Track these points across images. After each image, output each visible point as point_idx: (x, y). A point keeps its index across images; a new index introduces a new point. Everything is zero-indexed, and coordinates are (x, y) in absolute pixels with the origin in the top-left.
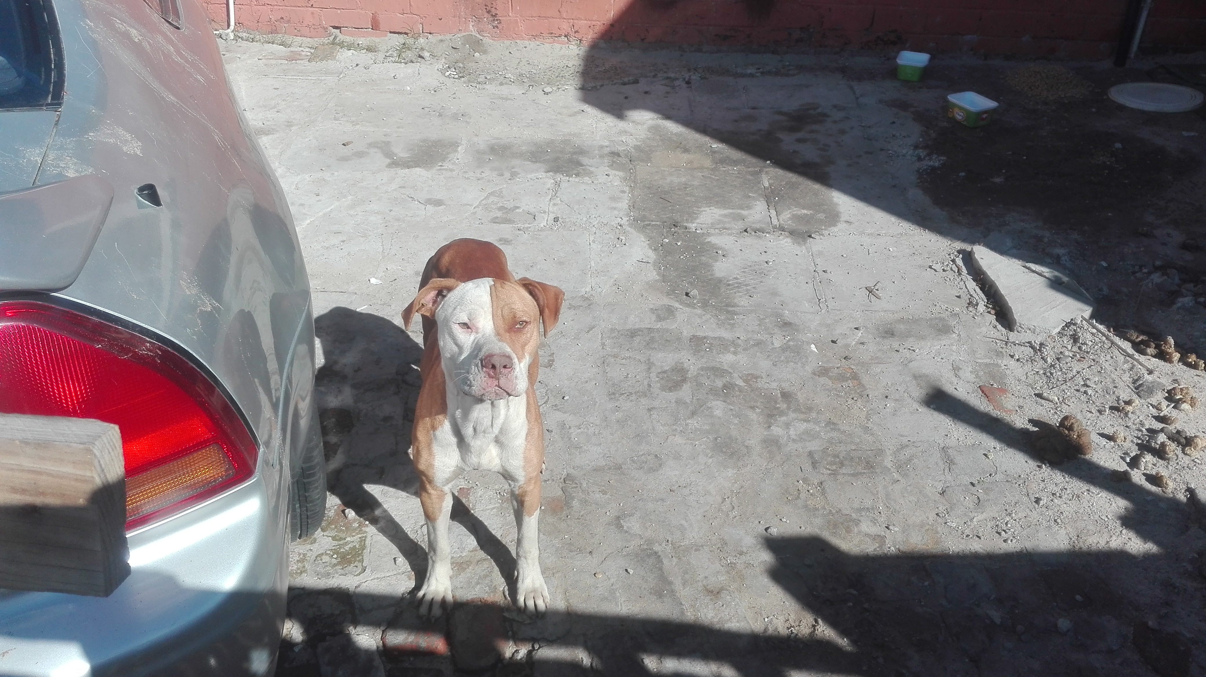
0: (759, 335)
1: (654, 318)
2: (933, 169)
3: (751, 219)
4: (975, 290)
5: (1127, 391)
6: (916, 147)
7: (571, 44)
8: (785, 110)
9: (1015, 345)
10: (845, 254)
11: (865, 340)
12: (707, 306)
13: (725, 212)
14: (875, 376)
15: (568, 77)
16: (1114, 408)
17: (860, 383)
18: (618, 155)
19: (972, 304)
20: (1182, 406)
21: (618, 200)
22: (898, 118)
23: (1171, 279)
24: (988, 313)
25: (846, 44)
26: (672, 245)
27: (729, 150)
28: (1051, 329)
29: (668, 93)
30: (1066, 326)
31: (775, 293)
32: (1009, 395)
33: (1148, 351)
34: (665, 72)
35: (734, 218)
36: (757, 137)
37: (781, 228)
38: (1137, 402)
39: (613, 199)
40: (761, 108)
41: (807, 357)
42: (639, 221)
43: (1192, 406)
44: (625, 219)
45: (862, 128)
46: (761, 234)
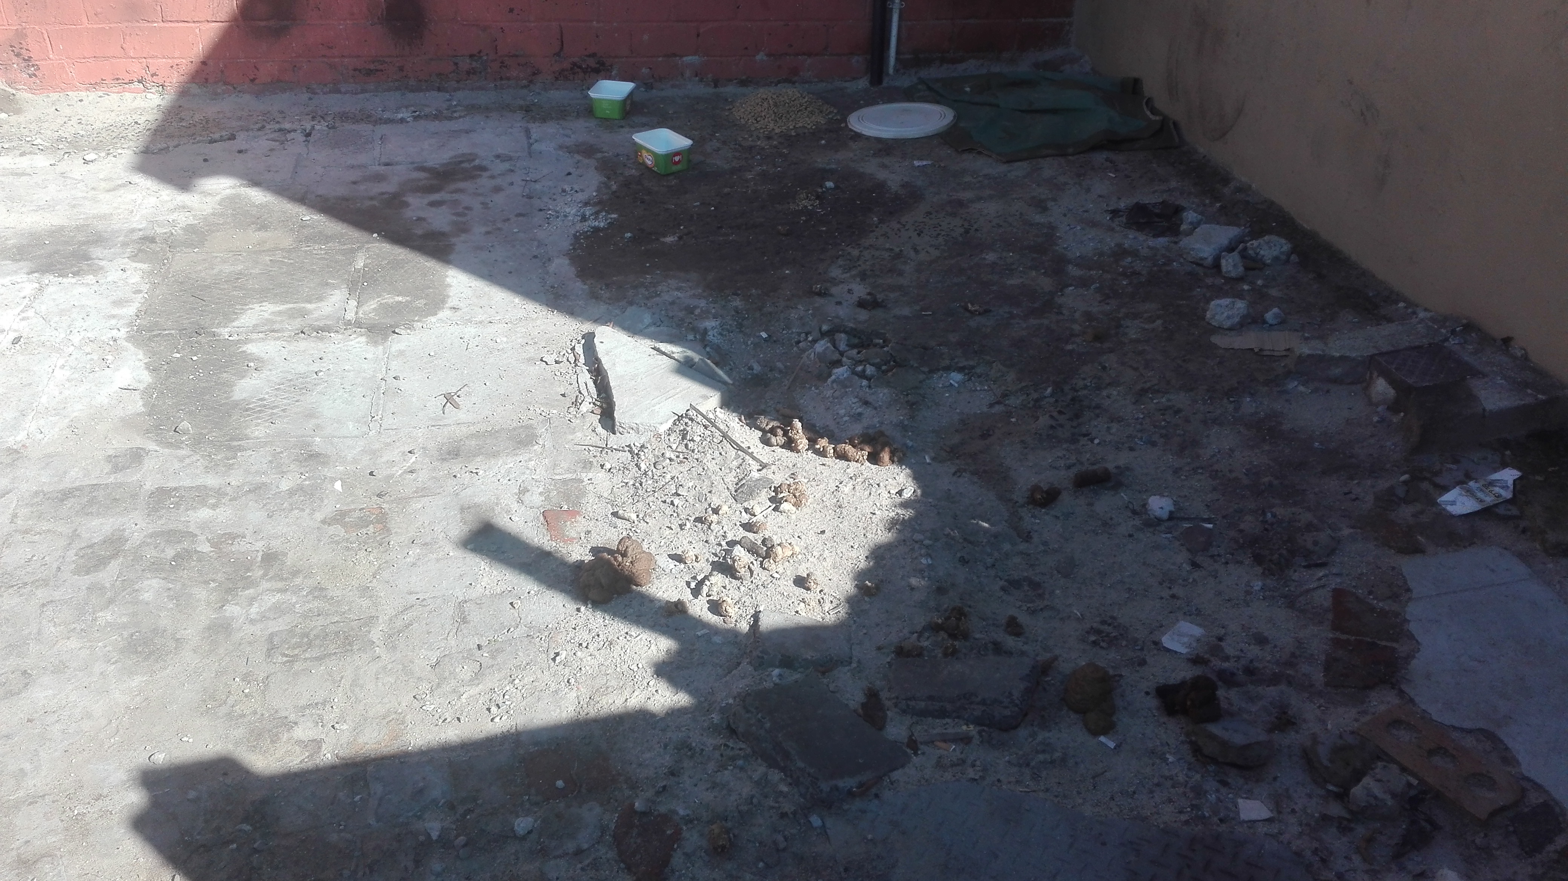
0: (263, 476)
1: (108, 468)
2: (596, 230)
3: (316, 315)
4: (586, 385)
5: (723, 495)
6: (586, 204)
7: (148, 92)
8: (430, 164)
9: (612, 451)
10: (435, 351)
11: (417, 467)
12: (199, 443)
13: (282, 307)
14: (410, 514)
15: (131, 137)
16: (699, 520)
17: (385, 526)
18: (152, 240)
19: (576, 403)
20: (782, 506)
21: (125, 304)
22: (578, 167)
23: (834, 347)
24: (592, 412)
25: (534, 74)
26: (185, 361)
27: (326, 223)
28: (658, 426)
29: (272, 150)
30: (678, 420)
31: (311, 414)
32: (579, 518)
33: (773, 440)
34: (278, 122)
35: (291, 315)
36: (375, 203)
37: (358, 324)
38: (725, 509)
39: (118, 303)
40: (397, 163)
41: (322, 500)
42: (144, 332)
43: (797, 505)
44: (124, 331)
45: (524, 183)
46: (324, 333)
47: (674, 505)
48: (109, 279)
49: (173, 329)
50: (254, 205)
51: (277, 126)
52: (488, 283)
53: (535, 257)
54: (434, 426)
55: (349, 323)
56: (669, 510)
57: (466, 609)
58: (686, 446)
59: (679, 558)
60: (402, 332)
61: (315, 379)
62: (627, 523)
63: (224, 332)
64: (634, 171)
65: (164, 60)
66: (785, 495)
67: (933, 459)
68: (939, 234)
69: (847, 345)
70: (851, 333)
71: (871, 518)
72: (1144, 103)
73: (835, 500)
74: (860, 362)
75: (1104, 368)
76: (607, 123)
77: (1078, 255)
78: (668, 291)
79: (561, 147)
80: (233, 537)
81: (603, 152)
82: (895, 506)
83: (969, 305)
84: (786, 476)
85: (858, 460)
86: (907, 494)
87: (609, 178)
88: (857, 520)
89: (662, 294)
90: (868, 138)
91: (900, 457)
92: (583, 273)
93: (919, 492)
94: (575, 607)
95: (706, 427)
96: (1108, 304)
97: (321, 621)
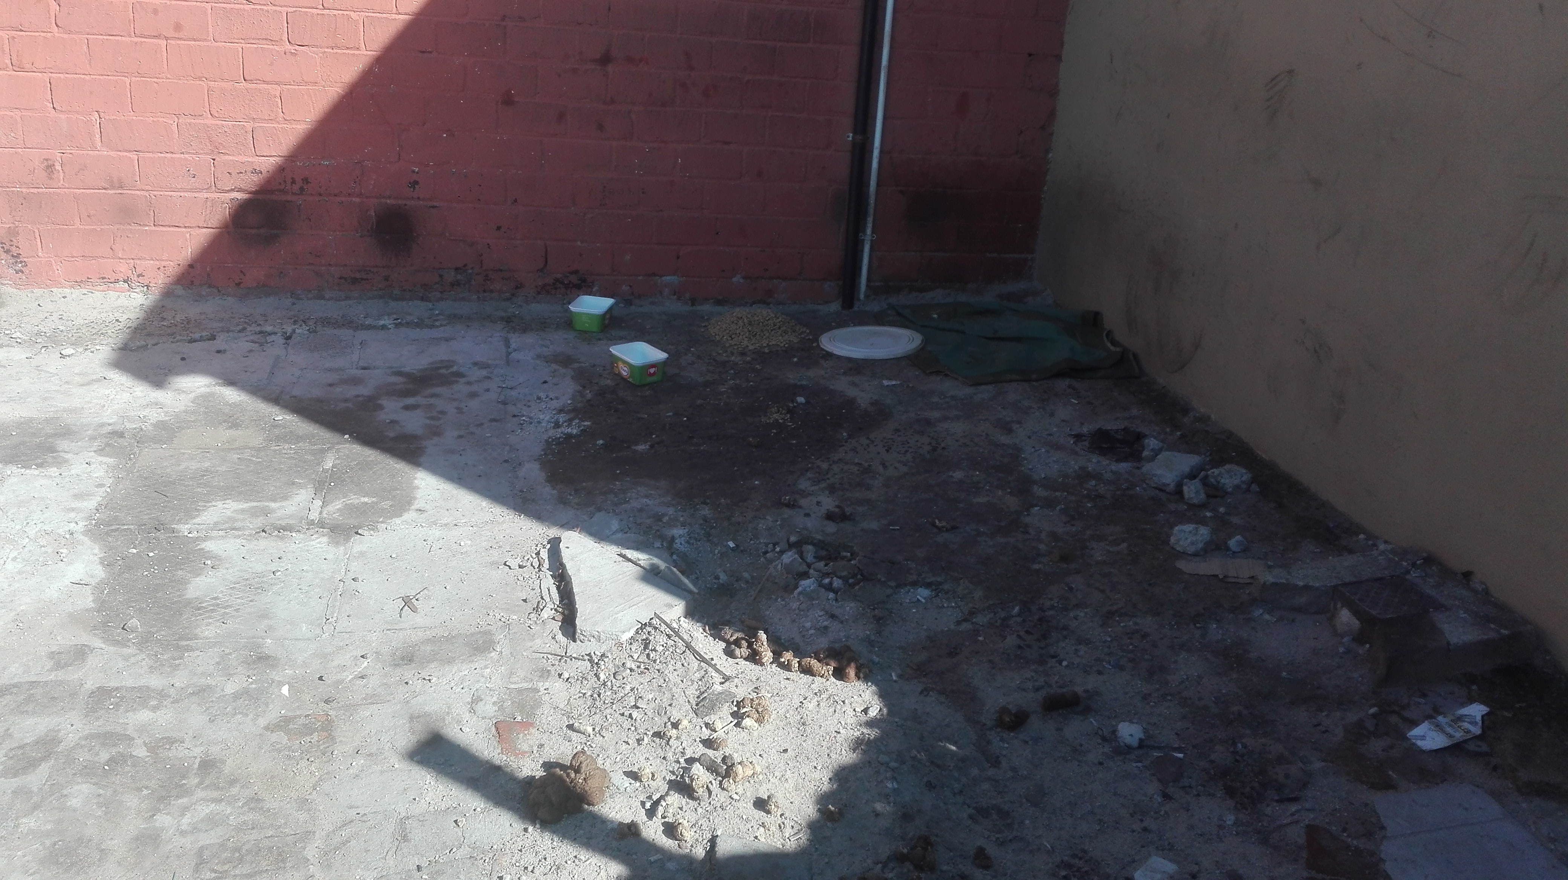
0: (209, 678)
1: (49, 665)
2: (569, 436)
3: (279, 514)
4: (549, 590)
5: (684, 709)
6: (561, 411)
7: (133, 292)
8: (407, 369)
9: (571, 660)
10: (396, 553)
11: (369, 672)
12: (147, 642)
13: (245, 506)
14: (358, 722)
15: (111, 334)
16: (658, 735)
17: (330, 735)
18: (121, 435)
19: (537, 609)
20: (744, 721)
21: (86, 497)
22: (554, 376)
23: (802, 558)
24: (553, 619)
25: (517, 288)
26: (140, 556)
27: (299, 423)
28: (620, 634)
29: (251, 351)
30: (641, 628)
31: (264, 615)
32: (533, 730)
33: (737, 652)
34: (259, 325)
35: (254, 513)
36: (350, 405)
37: (321, 524)
38: (685, 722)
39: (78, 496)
40: (375, 368)
41: (267, 705)
42: (102, 526)
43: (760, 721)
44: (82, 524)
45: (500, 389)
46: (285, 533)
47: (632, 719)
48: (73, 472)
49: (132, 525)
50: (227, 404)
51: (258, 329)
52: (456, 486)
53: (506, 461)
54: (388, 630)
55: (312, 523)
56: (627, 724)
57: (408, 826)
58: (648, 655)
59: (634, 776)
60: (365, 533)
61: (272, 579)
62: (582, 736)
63: (184, 529)
64: (609, 381)
65: (152, 262)
66: (747, 710)
67: (900, 676)
68: (906, 451)
69: (815, 557)
70: (819, 545)
71: (835, 737)
72: (1104, 334)
73: (799, 717)
74: (827, 575)
75: (1071, 589)
76: (585, 335)
77: (1043, 476)
78: (637, 498)
79: (539, 357)
80: (171, 741)
81: (579, 362)
82: (861, 725)
83: (937, 521)
84: (749, 690)
85: (823, 675)
86: (873, 712)
87: (584, 387)
88: (821, 739)
89: (631, 501)
90: (839, 358)
91: (866, 674)
92: (553, 478)
93: (885, 710)
94: (523, 826)
95: (669, 636)
96: (1073, 525)
97: (255, 835)
